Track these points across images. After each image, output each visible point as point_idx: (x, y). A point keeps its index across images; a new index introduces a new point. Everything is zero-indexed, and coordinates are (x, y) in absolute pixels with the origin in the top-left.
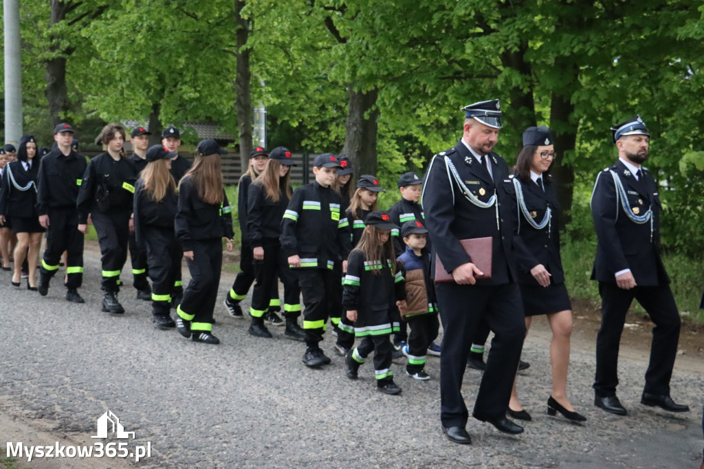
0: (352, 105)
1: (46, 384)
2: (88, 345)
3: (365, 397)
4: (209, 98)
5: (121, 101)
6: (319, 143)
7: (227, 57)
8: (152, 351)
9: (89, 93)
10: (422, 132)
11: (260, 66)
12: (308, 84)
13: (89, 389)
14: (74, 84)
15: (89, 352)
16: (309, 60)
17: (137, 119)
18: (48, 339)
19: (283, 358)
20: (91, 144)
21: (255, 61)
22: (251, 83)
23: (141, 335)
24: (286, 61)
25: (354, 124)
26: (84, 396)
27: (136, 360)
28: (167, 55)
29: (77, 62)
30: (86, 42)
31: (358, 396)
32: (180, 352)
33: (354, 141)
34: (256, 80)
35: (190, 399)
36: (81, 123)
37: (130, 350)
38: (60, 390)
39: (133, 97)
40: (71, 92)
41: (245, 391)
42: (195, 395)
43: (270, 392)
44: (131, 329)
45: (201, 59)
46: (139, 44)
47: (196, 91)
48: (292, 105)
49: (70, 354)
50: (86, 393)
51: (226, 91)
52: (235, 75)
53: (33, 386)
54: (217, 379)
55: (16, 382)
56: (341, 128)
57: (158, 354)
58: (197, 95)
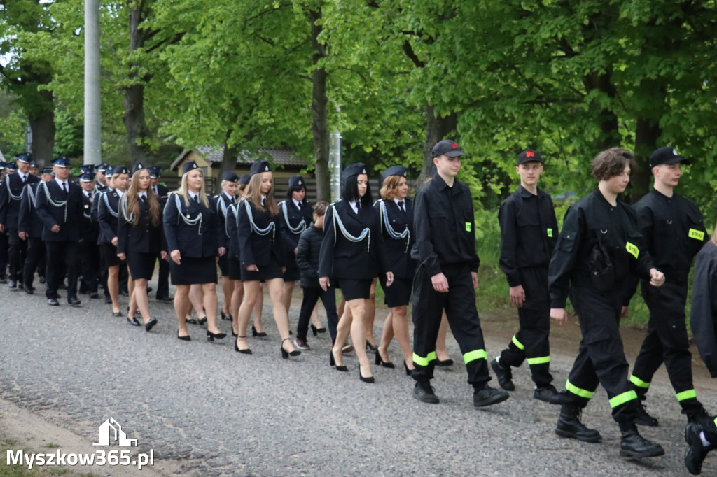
0: (429, 130)
1: (125, 411)
2: (166, 372)
3: (444, 428)
4: (283, 123)
5: (197, 126)
7: (303, 83)
8: (229, 379)
9: (165, 119)
10: (501, 157)
11: (336, 91)
12: (384, 110)
13: (167, 415)
14: (151, 110)
15: (167, 378)
16: (385, 85)
17: (213, 145)
18: (126, 365)
19: (360, 387)
20: (167, 171)
21: (330, 86)
22: (327, 108)
23: (217, 362)
24: (361, 86)
26: (163, 423)
27: (213, 387)
28: (242, 80)
29: (154, 88)
30: (164, 69)
31: (437, 426)
32: (257, 380)
34: (332, 105)
35: (267, 428)
36: (157, 149)
37: (207, 377)
38: (138, 416)
39: (209, 123)
40: (147, 118)
41: (323, 420)
42: (272, 424)
43: (348, 421)
44: (207, 355)
45: (277, 84)
46: (214, 70)
47: (271, 117)
48: (367, 131)
49: (148, 381)
50: (164, 420)
51: (301, 117)
52: (311, 101)
53: (113, 413)
54: (294, 408)
55: (96, 408)
56: (418, 154)
57: (235, 381)
58: (272, 120)
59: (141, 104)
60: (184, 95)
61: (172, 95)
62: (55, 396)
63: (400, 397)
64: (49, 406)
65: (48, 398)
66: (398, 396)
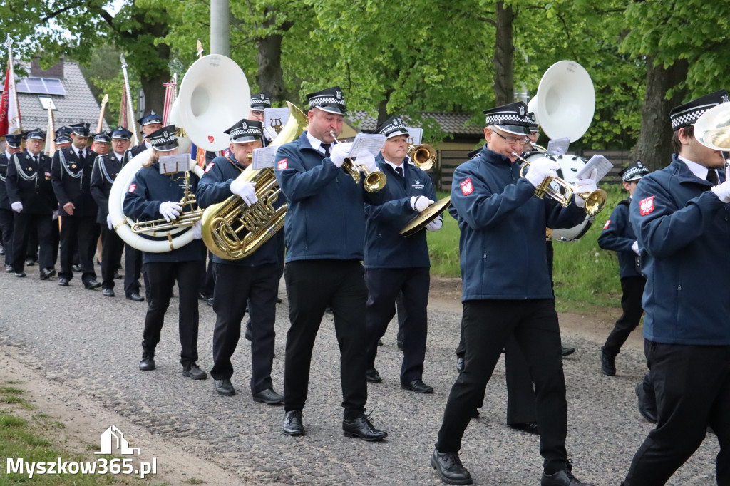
0: (651, 85)
4: (456, 80)
6: (599, 136)
7: (482, 28)
11: (525, 37)
12: (588, 60)
13: (330, 447)
15: (326, 401)
17: (367, 109)
21: (519, 31)
22: (513, 59)
25: (654, 110)
26: (325, 457)
28: (404, 26)
29: (295, 39)
32: (438, 405)
33: (653, 133)
34: (520, 55)
38: (295, 448)
39: (361, 81)
45: (449, 30)
47: (440, 72)
50: (327, 452)
51: (479, 71)
52: (493, 50)
53: (264, 442)
54: (488, 441)
55: (242, 437)
56: (633, 116)
57: (411, 407)
58: (442, 77)
59: (279, 59)
60: (332, 46)
61: (315, 47)
62: (192, 421)
63: (625, 431)
64: (186, 433)
65: (185, 422)
66: (621, 430)
